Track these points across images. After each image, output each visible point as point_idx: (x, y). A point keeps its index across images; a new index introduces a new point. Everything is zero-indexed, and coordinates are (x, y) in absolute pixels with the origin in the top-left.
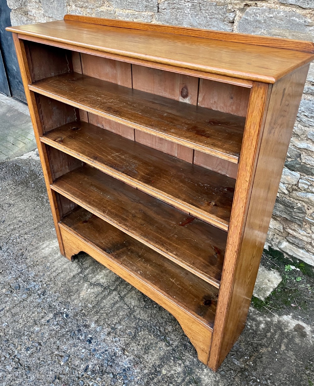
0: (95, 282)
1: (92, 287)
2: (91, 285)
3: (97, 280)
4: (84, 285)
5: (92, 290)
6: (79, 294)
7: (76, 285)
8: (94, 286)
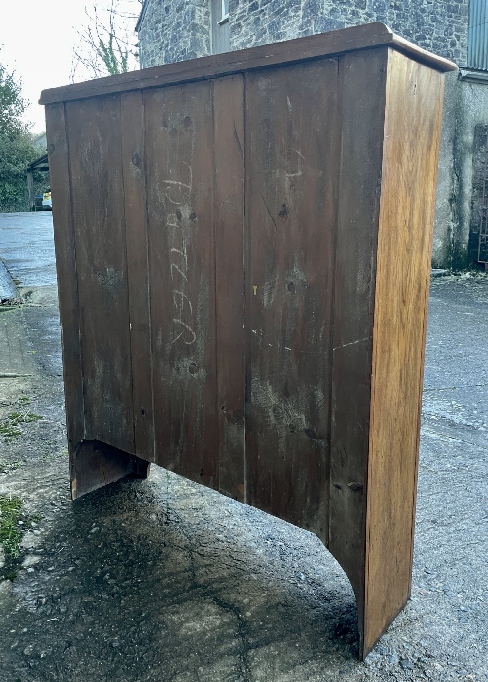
0: (228, 611)
1: (236, 605)
2: (238, 608)
3: (220, 615)
4: (252, 616)
5: (240, 598)
6: (266, 603)
7: (268, 623)
8: (233, 605)
